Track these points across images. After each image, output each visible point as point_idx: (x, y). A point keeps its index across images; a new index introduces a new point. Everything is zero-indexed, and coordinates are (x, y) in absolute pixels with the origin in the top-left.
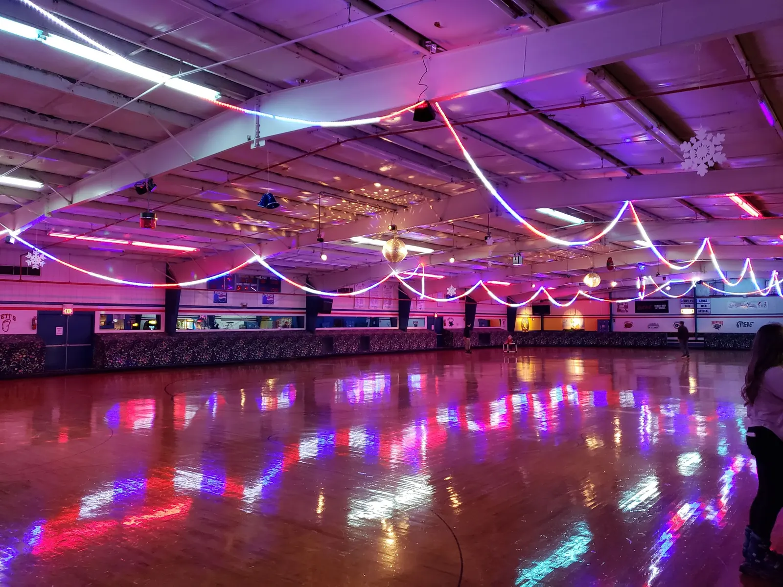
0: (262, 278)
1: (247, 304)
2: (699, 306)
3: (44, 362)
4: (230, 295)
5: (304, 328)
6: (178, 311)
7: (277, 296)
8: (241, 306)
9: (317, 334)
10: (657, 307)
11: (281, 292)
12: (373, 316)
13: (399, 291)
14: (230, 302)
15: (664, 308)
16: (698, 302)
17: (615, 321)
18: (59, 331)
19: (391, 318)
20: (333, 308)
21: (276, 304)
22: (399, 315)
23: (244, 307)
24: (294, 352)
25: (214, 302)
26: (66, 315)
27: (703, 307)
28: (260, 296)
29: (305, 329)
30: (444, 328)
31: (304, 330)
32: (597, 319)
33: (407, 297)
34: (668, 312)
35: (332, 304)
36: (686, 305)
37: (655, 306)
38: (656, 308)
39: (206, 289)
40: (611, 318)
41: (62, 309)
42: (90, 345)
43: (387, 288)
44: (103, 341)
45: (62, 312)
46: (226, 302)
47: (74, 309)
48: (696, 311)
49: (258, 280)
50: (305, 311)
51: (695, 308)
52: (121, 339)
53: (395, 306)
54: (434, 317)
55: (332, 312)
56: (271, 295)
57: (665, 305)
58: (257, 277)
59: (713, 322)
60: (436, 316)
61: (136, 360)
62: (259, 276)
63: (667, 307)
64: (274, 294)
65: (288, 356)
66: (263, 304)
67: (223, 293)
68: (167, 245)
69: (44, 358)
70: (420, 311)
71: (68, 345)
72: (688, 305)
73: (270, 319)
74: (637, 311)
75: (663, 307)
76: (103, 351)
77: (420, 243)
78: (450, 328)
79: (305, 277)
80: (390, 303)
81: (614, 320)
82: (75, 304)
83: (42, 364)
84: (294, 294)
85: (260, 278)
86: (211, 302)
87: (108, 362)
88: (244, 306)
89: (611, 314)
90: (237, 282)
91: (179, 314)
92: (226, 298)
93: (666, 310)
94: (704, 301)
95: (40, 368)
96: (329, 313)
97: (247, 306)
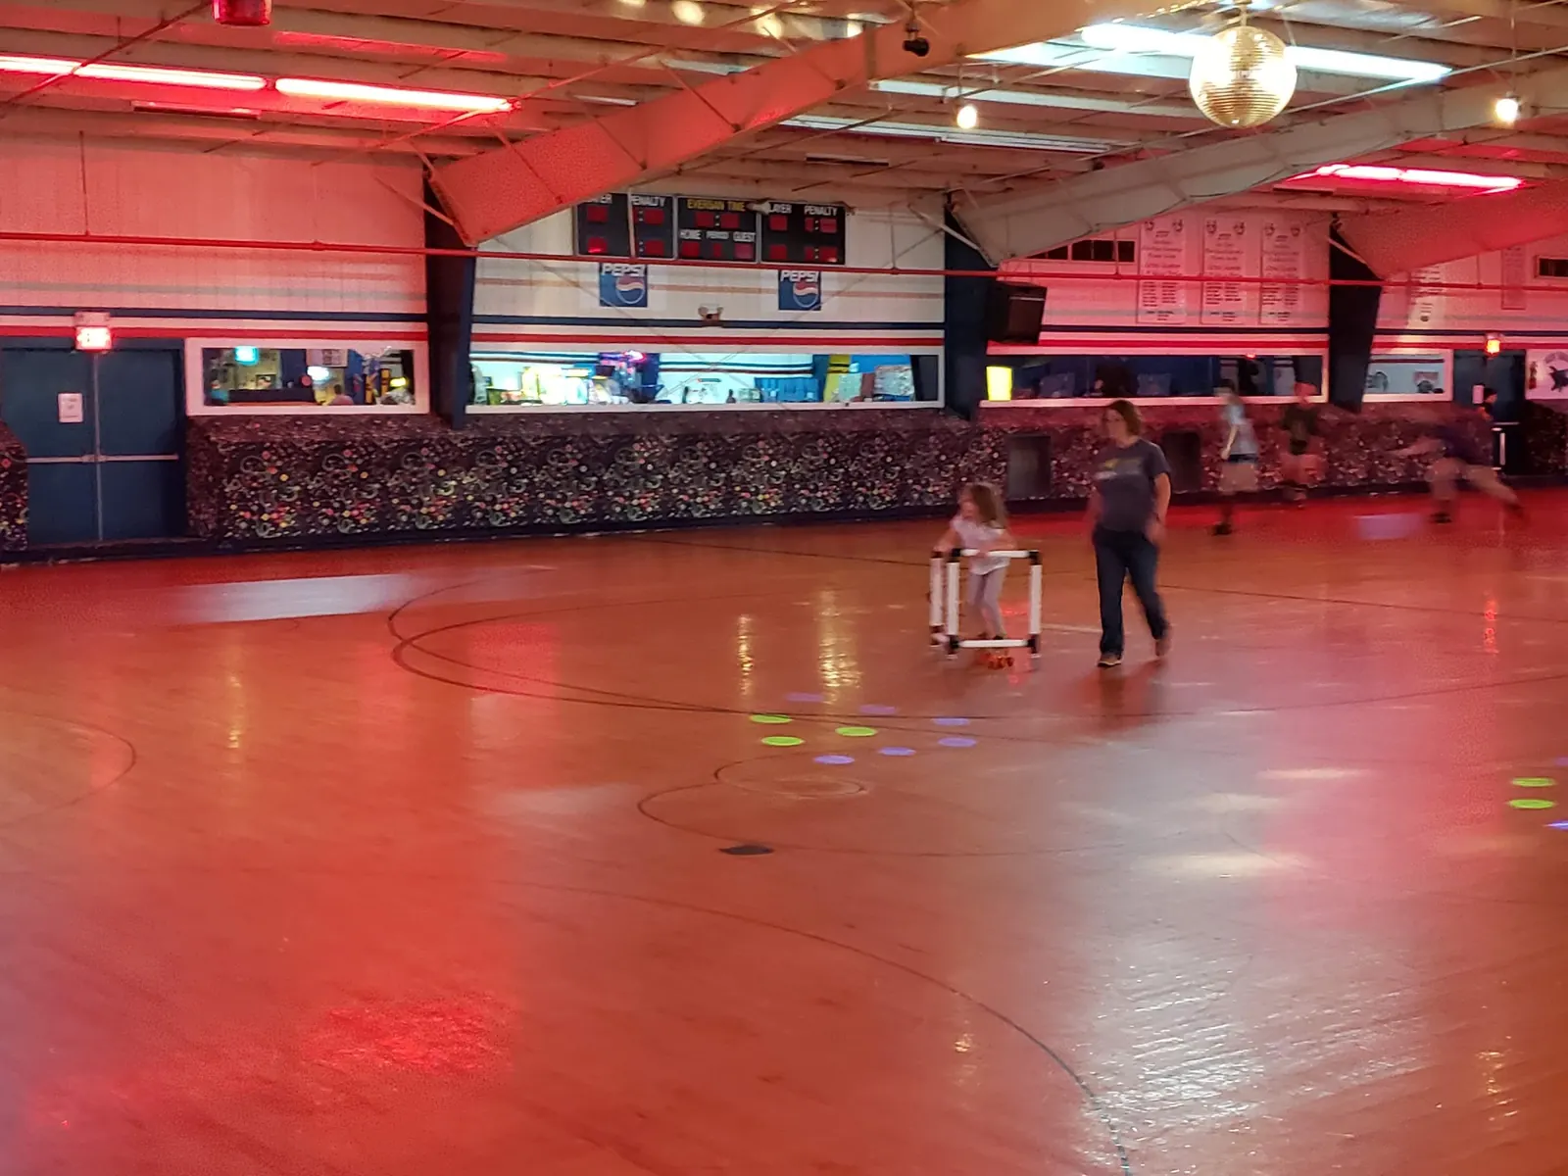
0: (776, 209)
1: (720, 310)
3: (26, 514)
4: (659, 274)
5: (936, 399)
6: (470, 337)
7: (831, 281)
8: (698, 317)
9: (986, 424)
11: (850, 263)
12: (1251, 354)
13: (1332, 247)
14: (659, 305)
18: (71, 407)
19: (1295, 358)
20: (1046, 321)
21: (831, 309)
22: (1332, 346)
23: (710, 320)
24: (898, 493)
25: (602, 303)
26: (90, 353)
28: (768, 279)
29: (940, 403)
30: (1530, 395)
31: (938, 409)
33: (1364, 272)
35: (1042, 304)
39: (569, 252)
41: (72, 333)
42: (175, 457)
43: (1282, 238)
44: (216, 443)
45: (74, 341)
46: (644, 303)
47: (115, 333)
49: (759, 218)
50: (940, 334)
52: (278, 438)
53: (1311, 309)
54: (1485, 357)
55: (1044, 336)
56: (807, 273)
58: (755, 207)
60: (1493, 347)
61: (330, 512)
62: (761, 201)
64: (821, 270)
65: (874, 506)
66: (780, 308)
67: (631, 267)
68: (402, 88)
69: (25, 504)
70: (1425, 326)
71: (102, 458)
73: (854, 367)
76: (218, 481)
77: (1383, 41)
78: (1556, 395)
79: (941, 201)
80: (1290, 301)
82: (117, 312)
83: (20, 522)
84: (894, 271)
85: (766, 208)
86: (589, 304)
87: (234, 517)
88: (709, 316)
90: (682, 227)
91: (474, 345)
92: (641, 286)
95: (14, 534)
96: (1034, 341)
97: (723, 318)
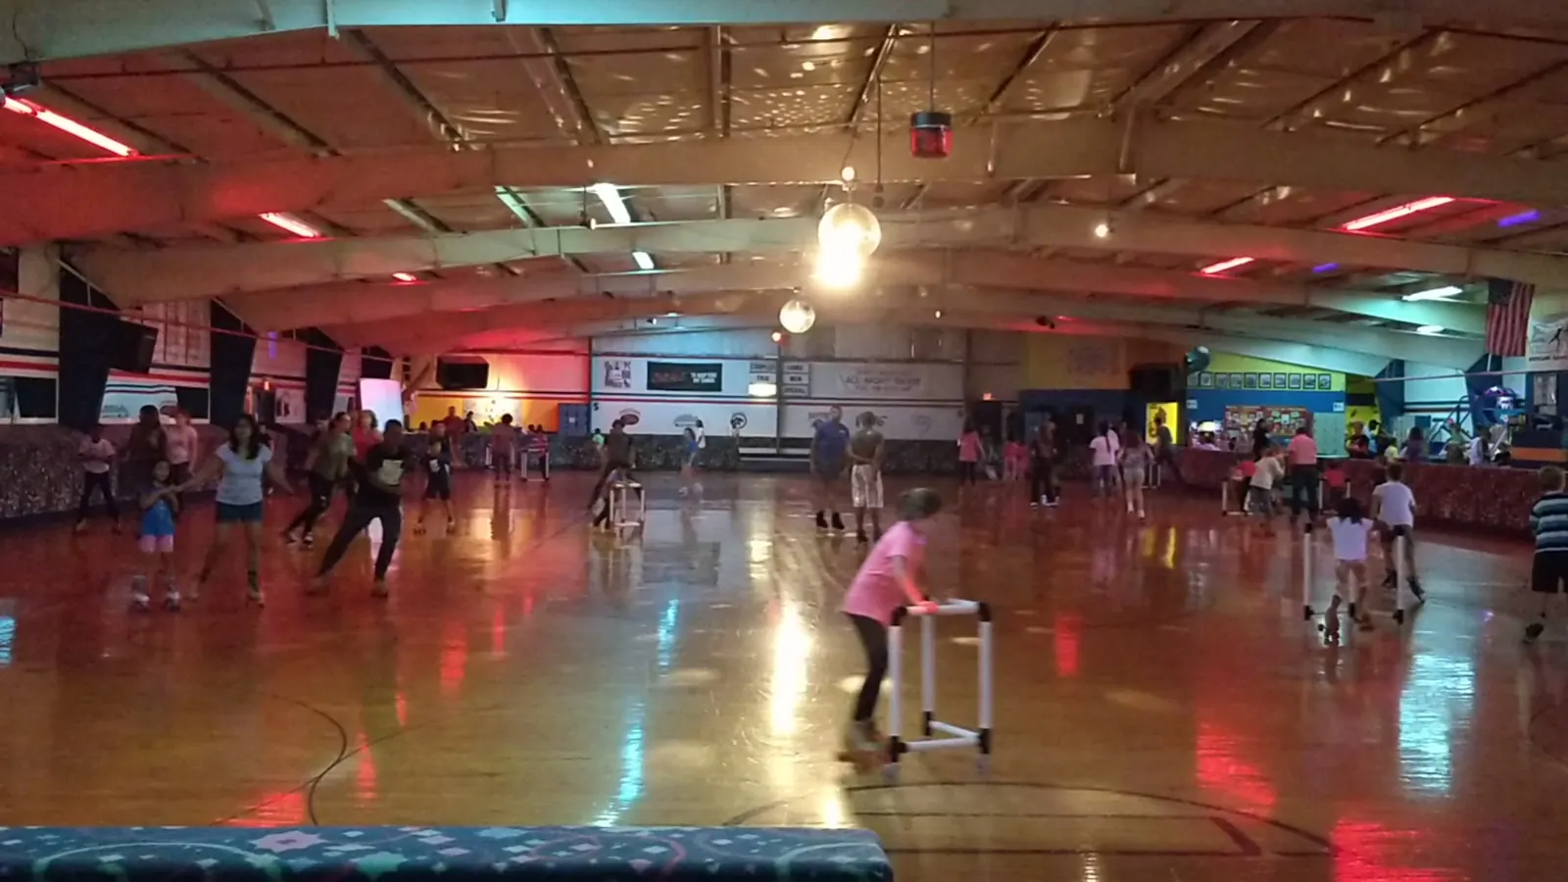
2: (787, 379)
10: (699, 378)
15: (712, 381)
16: (786, 370)
17: (597, 409)
27: (795, 382)
29: (56, 420)
32: (557, 402)
34: (720, 390)
36: (761, 374)
37: (693, 375)
38: (696, 381)
40: (590, 399)
48: (779, 390)
51: (779, 383)
57: (714, 375)
59: (811, 415)
60: (266, 386)
63: (719, 380)
72: (764, 375)
74: (650, 386)
75: (710, 378)
81: (595, 404)
89: (589, 393)
93: (717, 386)
94: (797, 368)
